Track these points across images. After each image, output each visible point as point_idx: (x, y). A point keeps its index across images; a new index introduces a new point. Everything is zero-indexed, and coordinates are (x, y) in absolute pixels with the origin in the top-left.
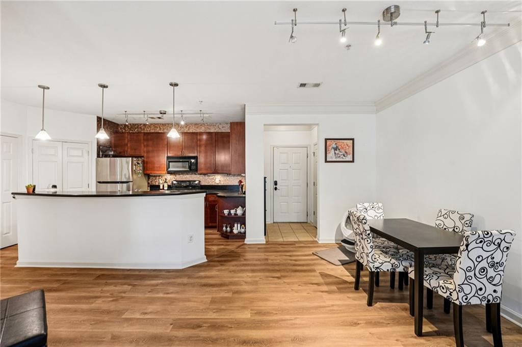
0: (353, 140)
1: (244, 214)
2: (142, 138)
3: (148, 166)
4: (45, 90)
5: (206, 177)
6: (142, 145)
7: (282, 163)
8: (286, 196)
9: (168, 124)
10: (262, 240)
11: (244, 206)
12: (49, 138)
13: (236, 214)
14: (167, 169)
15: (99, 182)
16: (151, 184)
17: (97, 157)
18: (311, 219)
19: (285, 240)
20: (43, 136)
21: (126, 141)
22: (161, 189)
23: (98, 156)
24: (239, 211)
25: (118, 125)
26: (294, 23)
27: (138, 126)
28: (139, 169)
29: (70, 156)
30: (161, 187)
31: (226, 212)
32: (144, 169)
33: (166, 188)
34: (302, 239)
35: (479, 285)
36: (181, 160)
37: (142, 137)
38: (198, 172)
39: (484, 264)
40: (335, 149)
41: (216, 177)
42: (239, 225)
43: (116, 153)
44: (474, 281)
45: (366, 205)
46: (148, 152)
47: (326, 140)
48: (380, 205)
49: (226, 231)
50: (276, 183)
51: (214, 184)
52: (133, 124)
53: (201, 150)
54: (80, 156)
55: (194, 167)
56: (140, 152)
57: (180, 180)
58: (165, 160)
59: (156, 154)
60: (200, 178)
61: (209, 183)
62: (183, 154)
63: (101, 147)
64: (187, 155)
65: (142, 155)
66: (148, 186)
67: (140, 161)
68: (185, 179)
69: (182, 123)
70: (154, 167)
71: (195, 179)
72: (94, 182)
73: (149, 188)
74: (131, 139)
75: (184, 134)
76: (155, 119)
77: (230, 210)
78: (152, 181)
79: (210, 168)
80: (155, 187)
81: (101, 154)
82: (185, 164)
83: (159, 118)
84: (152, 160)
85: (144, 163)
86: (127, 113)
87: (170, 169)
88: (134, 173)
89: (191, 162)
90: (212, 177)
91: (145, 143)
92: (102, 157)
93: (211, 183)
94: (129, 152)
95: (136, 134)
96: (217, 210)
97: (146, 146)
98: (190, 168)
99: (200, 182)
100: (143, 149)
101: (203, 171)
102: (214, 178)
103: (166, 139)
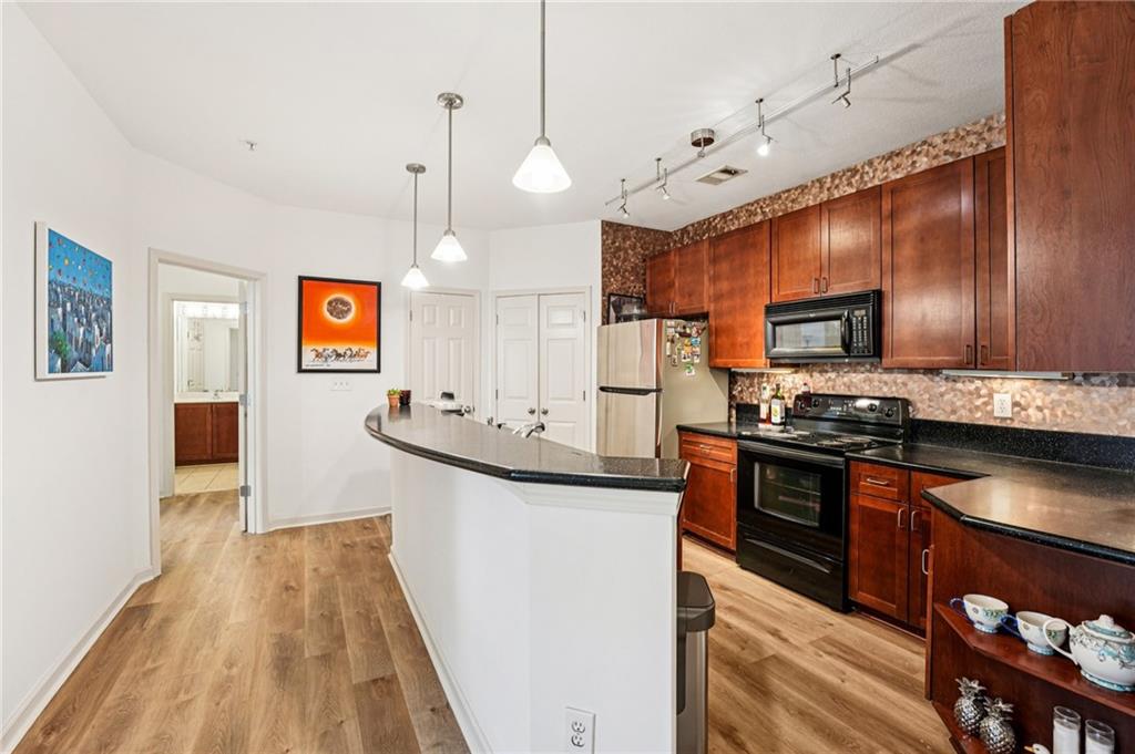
2: (706, 258)
3: (719, 342)
4: (418, 175)
5: (939, 385)
6: (706, 278)
9: (788, 191)
14: (766, 354)
15: (603, 389)
16: (738, 400)
17: (603, 324)
21: (672, 275)
22: (763, 421)
23: (606, 321)
25: (668, 235)
27: (710, 223)
28: (693, 349)
29: (554, 325)
30: (763, 415)
31: (981, 610)
32: (712, 352)
33: (776, 419)
36: (812, 315)
37: (705, 252)
38: (886, 361)
43: (644, 312)
46: (718, 298)
51: (979, 418)
52: (699, 223)
53: (899, 260)
54: (569, 324)
55: (861, 340)
56: (701, 301)
57: (827, 392)
58: (762, 316)
59: (738, 301)
60: (911, 385)
61: (954, 412)
62: (823, 288)
63: (613, 299)
64: (837, 290)
65: (705, 310)
66: (730, 407)
67: (693, 328)
68: (842, 391)
69: (764, 150)
70: (733, 345)
71: (885, 389)
72: (595, 388)
73: (734, 412)
74: (680, 264)
75: (828, 208)
76: (721, 181)
77: (1012, 611)
78: (741, 391)
79: (948, 341)
80: (746, 412)
81: (613, 314)
82: (827, 330)
83: (726, 171)
84: (727, 321)
85: (710, 335)
86: (628, 186)
87: (784, 348)
88: (667, 365)
89: (849, 320)
90: (972, 387)
91: (712, 272)
92: (617, 322)
93: (963, 412)
94: (678, 302)
95: (692, 248)
96: (929, 573)
97: (715, 279)
98: (847, 344)
99: (906, 403)
100: (708, 289)
101: (911, 358)
102: (983, 392)
103: (767, 245)
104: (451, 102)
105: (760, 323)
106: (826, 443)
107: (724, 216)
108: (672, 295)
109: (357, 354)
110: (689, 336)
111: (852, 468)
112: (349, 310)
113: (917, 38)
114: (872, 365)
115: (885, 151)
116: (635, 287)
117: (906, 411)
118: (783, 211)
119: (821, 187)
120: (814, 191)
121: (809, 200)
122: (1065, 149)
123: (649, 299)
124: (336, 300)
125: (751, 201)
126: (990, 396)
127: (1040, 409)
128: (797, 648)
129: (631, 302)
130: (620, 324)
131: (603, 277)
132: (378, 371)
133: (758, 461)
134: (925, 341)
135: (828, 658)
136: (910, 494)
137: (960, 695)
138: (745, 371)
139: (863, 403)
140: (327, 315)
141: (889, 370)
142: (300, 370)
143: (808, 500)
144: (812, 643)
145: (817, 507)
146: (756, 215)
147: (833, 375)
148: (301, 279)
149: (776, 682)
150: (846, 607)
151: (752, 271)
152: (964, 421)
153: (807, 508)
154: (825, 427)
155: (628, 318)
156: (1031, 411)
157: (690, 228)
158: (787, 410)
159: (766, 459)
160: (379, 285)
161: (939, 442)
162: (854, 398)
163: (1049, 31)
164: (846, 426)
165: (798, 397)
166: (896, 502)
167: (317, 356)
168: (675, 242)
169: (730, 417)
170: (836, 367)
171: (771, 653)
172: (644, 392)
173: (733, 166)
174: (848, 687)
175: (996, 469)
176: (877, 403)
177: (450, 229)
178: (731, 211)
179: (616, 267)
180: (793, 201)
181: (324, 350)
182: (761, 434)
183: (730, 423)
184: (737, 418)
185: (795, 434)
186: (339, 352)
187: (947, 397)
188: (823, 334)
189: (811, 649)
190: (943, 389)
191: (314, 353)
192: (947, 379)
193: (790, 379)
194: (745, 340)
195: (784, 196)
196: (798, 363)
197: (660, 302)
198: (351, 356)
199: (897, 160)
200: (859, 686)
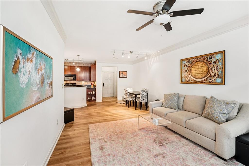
0: (127, 72)
1: (96, 93)
8: (107, 88)
10: (101, 101)
11: (95, 91)
13: (92, 94)
18: (115, 96)
19: (108, 100)
24: (94, 93)
26: (114, 52)
31: (89, 93)
34: (113, 100)
35: (143, 99)
36: (70, 76)
38: (76, 80)
39: (144, 95)
40: (122, 74)
41: (83, 82)
42: (93, 97)
44: (142, 98)
45: (129, 88)
47: (120, 71)
48: (132, 88)
49: (89, 99)
61: (80, 84)
87: (66, 79)
99: (76, 84)
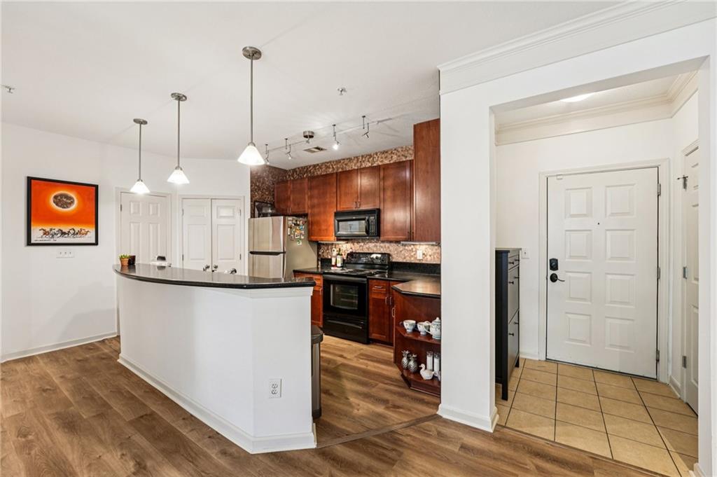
2: (306, 187)
3: (313, 228)
4: (142, 125)
6: (307, 197)
7: (572, 216)
8: (584, 300)
9: (344, 159)
12: (147, 191)
13: (428, 335)
14: (335, 234)
15: (252, 253)
16: (322, 256)
17: (251, 217)
18: (672, 375)
20: (140, 189)
21: (289, 193)
22: (333, 266)
23: (253, 216)
25: (285, 171)
27: (308, 169)
28: (300, 232)
29: (221, 217)
30: (333, 263)
31: (408, 325)
32: (310, 233)
33: (339, 264)
36: (354, 218)
37: (306, 183)
38: (382, 238)
41: (418, 247)
43: (274, 211)
46: (313, 207)
49: (408, 368)
50: (554, 265)
51: (413, 260)
52: (302, 168)
53: (386, 197)
54: (231, 217)
55: (373, 229)
56: (304, 208)
57: (360, 251)
58: (333, 217)
59: (322, 210)
60: (391, 248)
61: (405, 258)
62: (358, 206)
63: (257, 204)
64: (364, 208)
65: (306, 212)
66: (318, 260)
67: (301, 221)
68: (366, 251)
69: (336, 147)
70: (320, 230)
71: (382, 250)
72: (247, 252)
73: (320, 263)
74: (293, 188)
75: (360, 171)
76: (314, 152)
77: (416, 323)
78: (323, 252)
79: (402, 230)
80: (326, 262)
81: (257, 212)
82: (360, 224)
83: (318, 148)
84: (317, 218)
85: (308, 225)
86: (268, 148)
87: (342, 232)
88: (289, 239)
89: (368, 220)
90: (410, 248)
91: (309, 194)
92: (259, 217)
93: (408, 258)
94: (292, 208)
95: (299, 181)
96: (394, 317)
97: (311, 197)
98: (367, 231)
99: (389, 255)
100: (307, 202)
101: (389, 237)
102: (414, 250)
103: (335, 184)
104: (180, 98)
105: (332, 220)
106: (359, 273)
107: (314, 166)
108: (289, 204)
109: (79, 232)
110: (298, 225)
111: (370, 283)
112: (72, 202)
113: (391, 117)
114: (377, 239)
115: (382, 150)
116: (269, 198)
117: (389, 258)
118: (342, 169)
119: (358, 161)
120: (355, 161)
121: (354, 166)
122: (428, 172)
123: (276, 204)
124: (61, 195)
125: (328, 161)
126: (416, 251)
127: (430, 256)
128: (350, 359)
129: (266, 206)
130: (260, 218)
131: (251, 191)
132: (96, 244)
133: (332, 283)
134: (396, 230)
135: (361, 360)
136: (390, 291)
137: (403, 357)
138: (325, 242)
139: (374, 256)
140: (54, 205)
141: (383, 242)
142: (29, 243)
143: (353, 299)
144: (356, 357)
145: (357, 302)
146: (329, 168)
147: (362, 244)
148: (30, 180)
149: (343, 372)
150: (368, 342)
151: (328, 196)
152: (408, 261)
153: (352, 303)
154: (359, 267)
155: (265, 215)
156: (428, 257)
157: (297, 170)
158: (344, 260)
159: (336, 282)
160: (96, 187)
161: (400, 271)
162: (371, 254)
163: (424, 133)
164: (368, 266)
165: (348, 254)
166: (385, 295)
167: (45, 234)
168: (289, 176)
169: (318, 265)
170: (363, 241)
171: (340, 363)
172: (277, 254)
173: (321, 147)
174: (369, 368)
175: (416, 278)
176: (379, 256)
177: (179, 166)
178: (318, 165)
179: (258, 186)
180: (346, 164)
181: (51, 230)
182: (332, 271)
183: (318, 268)
184: (321, 266)
185: (347, 270)
186: (64, 231)
187: (403, 252)
188: (358, 227)
189: (355, 359)
190: (401, 249)
191: (42, 232)
192: (403, 245)
193: (345, 246)
194: (325, 228)
195: (342, 161)
196: (348, 239)
197: (282, 206)
198: (74, 234)
199: (386, 155)
200: (372, 367)
